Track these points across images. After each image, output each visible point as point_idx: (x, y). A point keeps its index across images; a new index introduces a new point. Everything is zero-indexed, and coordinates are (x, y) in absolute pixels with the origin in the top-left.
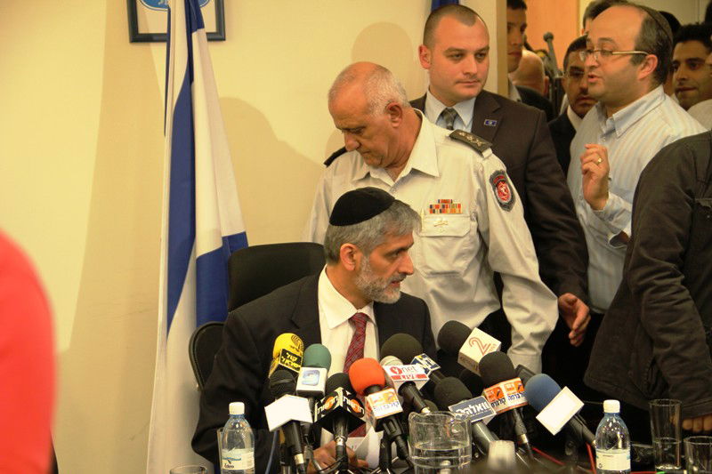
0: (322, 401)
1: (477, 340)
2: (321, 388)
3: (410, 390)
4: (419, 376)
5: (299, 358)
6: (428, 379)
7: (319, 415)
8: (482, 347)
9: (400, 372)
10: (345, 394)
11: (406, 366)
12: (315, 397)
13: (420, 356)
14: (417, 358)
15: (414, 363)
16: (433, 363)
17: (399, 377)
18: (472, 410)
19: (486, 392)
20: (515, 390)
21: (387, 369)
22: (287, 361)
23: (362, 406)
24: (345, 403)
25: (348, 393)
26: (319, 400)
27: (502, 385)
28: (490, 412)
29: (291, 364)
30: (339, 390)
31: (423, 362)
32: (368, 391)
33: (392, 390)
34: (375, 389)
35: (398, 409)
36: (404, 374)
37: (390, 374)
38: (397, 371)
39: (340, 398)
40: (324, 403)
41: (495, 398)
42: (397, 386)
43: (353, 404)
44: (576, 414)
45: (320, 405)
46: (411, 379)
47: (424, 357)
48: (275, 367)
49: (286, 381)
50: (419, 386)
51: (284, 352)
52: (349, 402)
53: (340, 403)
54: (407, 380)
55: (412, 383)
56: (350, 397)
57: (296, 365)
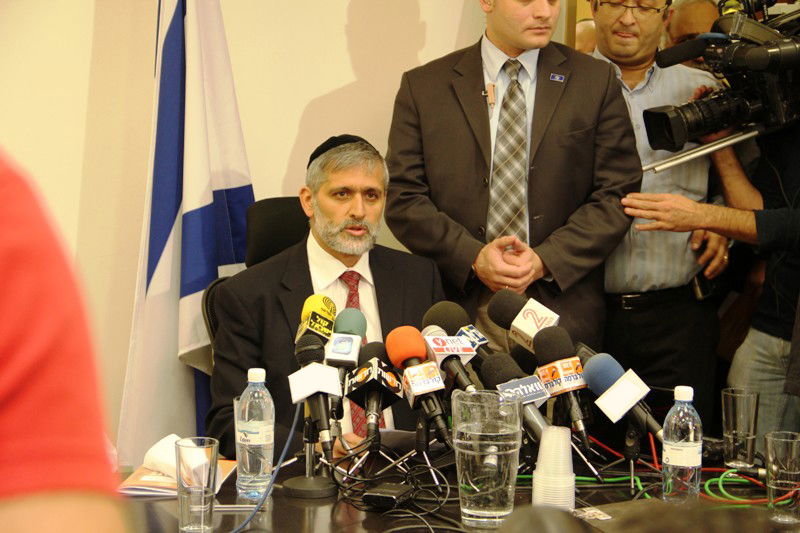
0: (354, 372)
1: (533, 312)
2: (353, 357)
3: (454, 364)
4: (465, 350)
5: (331, 323)
6: (475, 353)
7: (350, 388)
8: (537, 320)
9: (444, 344)
10: (380, 366)
11: (452, 338)
12: (347, 368)
13: (466, 328)
14: (463, 329)
15: (459, 335)
16: (481, 335)
17: (442, 350)
18: (523, 390)
19: (540, 371)
20: (573, 371)
21: (429, 339)
22: (317, 326)
23: (399, 380)
24: (380, 376)
25: (384, 365)
26: (350, 372)
27: (558, 364)
28: (543, 394)
29: (320, 328)
30: (374, 361)
31: (471, 333)
32: (406, 363)
33: (433, 364)
34: (415, 361)
35: (441, 385)
36: (448, 346)
37: (432, 345)
38: (440, 342)
39: (374, 370)
40: (356, 374)
41: (549, 378)
42: (440, 360)
43: (389, 377)
44: (640, 401)
45: (351, 376)
46: (456, 353)
47: (471, 328)
48: (304, 331)
49: (315, 347)
50: (465, 361)
51: (314, 316)
52: (384, 375)
53: (374, 376)
54: (451, 353)
55: (457, 357)
56: (385, 370)
57: (327, 331)
